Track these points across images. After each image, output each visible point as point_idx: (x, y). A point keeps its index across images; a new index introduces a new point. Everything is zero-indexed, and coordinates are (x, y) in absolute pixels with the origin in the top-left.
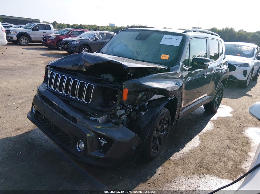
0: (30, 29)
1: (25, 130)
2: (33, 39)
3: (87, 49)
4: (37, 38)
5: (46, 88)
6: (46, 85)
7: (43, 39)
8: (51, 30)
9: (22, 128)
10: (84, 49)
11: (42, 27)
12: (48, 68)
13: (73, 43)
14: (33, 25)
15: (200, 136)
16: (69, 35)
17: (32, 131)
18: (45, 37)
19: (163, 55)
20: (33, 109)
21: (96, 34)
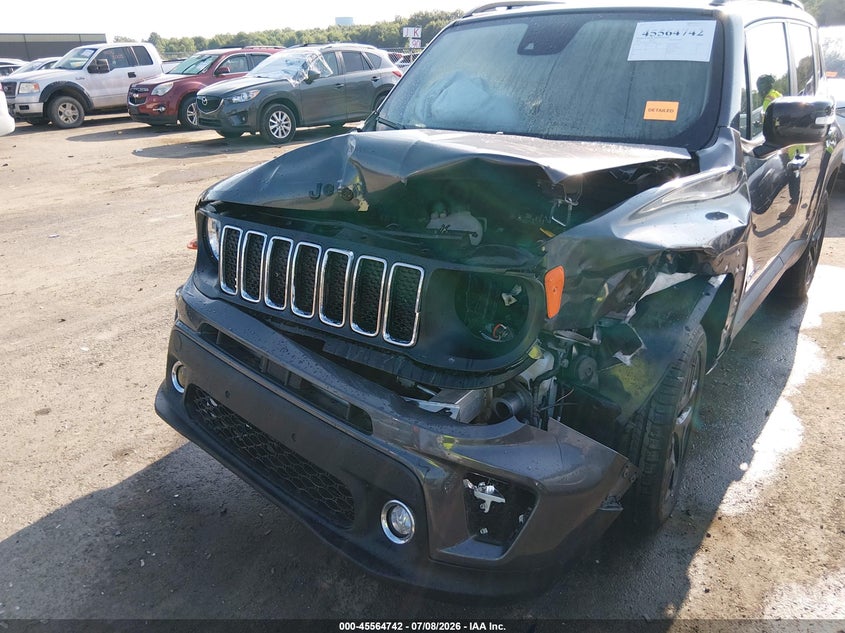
0: (81, 68)
1: (151, 455)
2: (97, 104)
3: (285, 116)
4: (108, 97)
5: (216, 293)
6: (213, 282)
7: (132, 99)
8: (152, 63)
9: (138, 447)
10: (274, 115)
11: (121, 56)
12: (208, 210)
13: (234, 100)
14: (88, 53)
15: (789, 399)
16: (217, 72)
17: (176, 452)
18: (136, 92)
19: (650, 104)
20: (174, 379)
21: (309, 59)
